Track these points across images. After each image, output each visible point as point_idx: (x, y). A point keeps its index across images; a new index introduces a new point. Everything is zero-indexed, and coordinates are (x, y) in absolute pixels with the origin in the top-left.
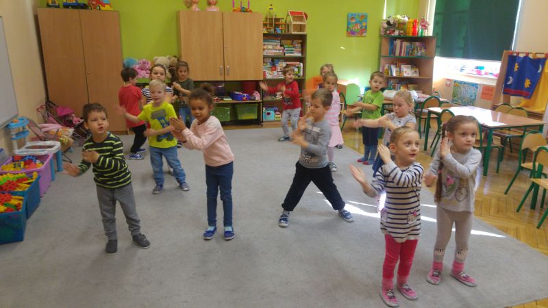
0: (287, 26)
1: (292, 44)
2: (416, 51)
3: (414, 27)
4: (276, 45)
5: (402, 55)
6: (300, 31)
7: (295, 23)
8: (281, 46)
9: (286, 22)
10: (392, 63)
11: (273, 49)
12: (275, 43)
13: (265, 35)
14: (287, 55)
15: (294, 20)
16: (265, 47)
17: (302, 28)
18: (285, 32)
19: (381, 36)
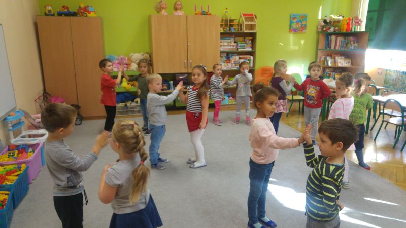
0: (240, 26)
1: (244, 41)
2: (349, 45)
3: (348, 24)
4: (231, 42)
5: (337, 48)
6: (251, 30)
7: (247, 23)
8: (235, 42)
9: (239, 22)
10: (328, 55)
11: (228, 45)
12: (230, 41)
13: (222, 34)
14: (239, 50)
15: (245, 21)
16: (222, 44)
17: (252, 27)
18: (238, 30)
19: (318, 33)
